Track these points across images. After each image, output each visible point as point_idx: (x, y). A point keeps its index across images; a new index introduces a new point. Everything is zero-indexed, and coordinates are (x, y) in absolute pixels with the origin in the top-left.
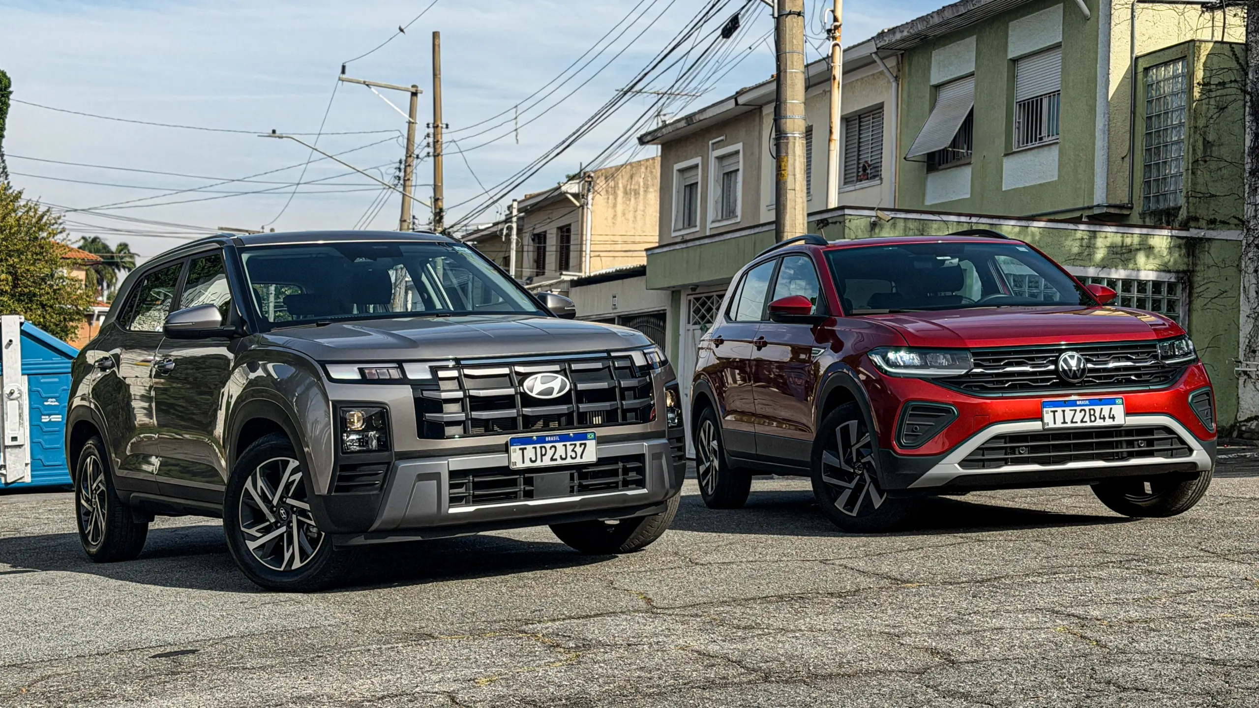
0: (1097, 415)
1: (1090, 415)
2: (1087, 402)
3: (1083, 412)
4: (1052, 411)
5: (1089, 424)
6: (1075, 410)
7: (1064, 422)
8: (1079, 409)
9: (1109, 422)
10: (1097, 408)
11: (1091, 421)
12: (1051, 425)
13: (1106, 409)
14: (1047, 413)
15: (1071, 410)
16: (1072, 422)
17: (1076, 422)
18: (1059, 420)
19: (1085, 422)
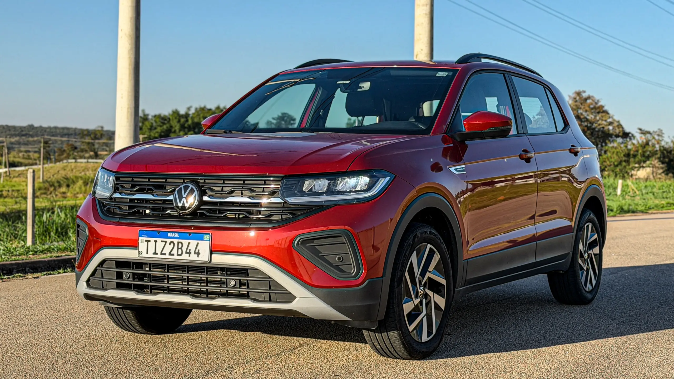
0: (184, 249)
1: (178, 248)
2: (177, 235)
3: (172, 244)
4: (146, 241)
5: (176, 257)
6: (166, 242)
7: (155, 253)
8: (169, 241)
9: (194, 257)
10: (185, 242)
11: (178, 255)
12: (144, 255)
13: (193, 243)
14: (142, 242)
15: (162, 241)
16: (162, 254)
17: (165, 254)
18: (151, 250)
19: (173, 255)
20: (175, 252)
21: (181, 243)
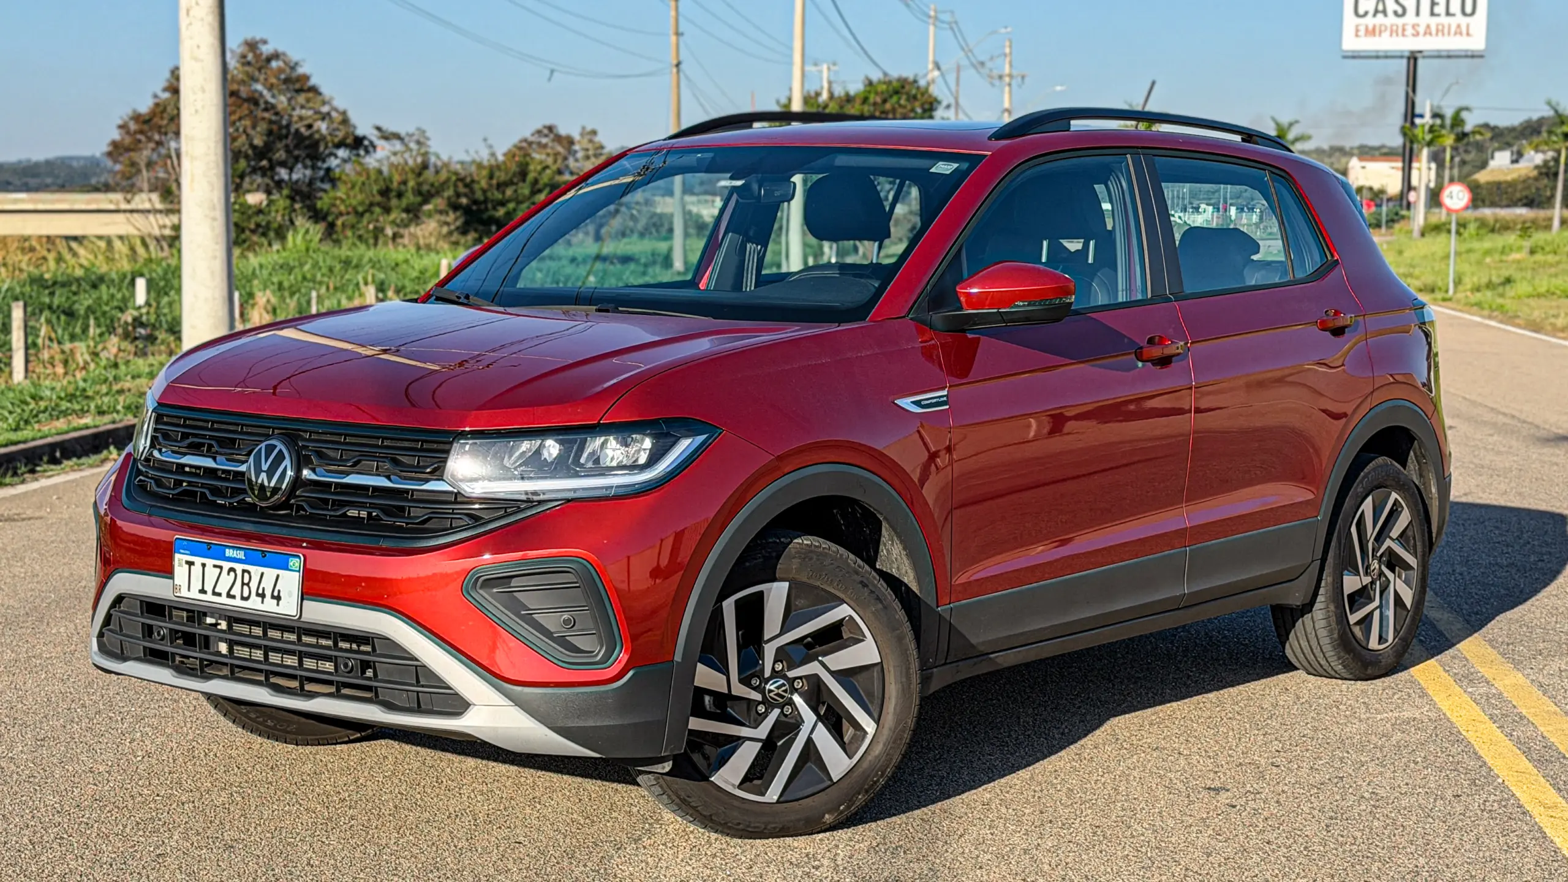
0: (254, 585)
1: (243, 584)
2: (241, 555)
3: (232, 574)
4: (187, 562)
5: (238, 602)
6: (221, 568)
7: (203, 590)
8: (226, 565)
9: (269, 606)
10: (255, 571)
11: (243, 598)
12: (184, 593)
13: (270, 573)
14: (180, 566)
15: (215, 566)
16: (214, 593)
17: (219, 595)
18: (196, 585)
19: (234, 597)
20: (236, 591)
21: (249, 572)
